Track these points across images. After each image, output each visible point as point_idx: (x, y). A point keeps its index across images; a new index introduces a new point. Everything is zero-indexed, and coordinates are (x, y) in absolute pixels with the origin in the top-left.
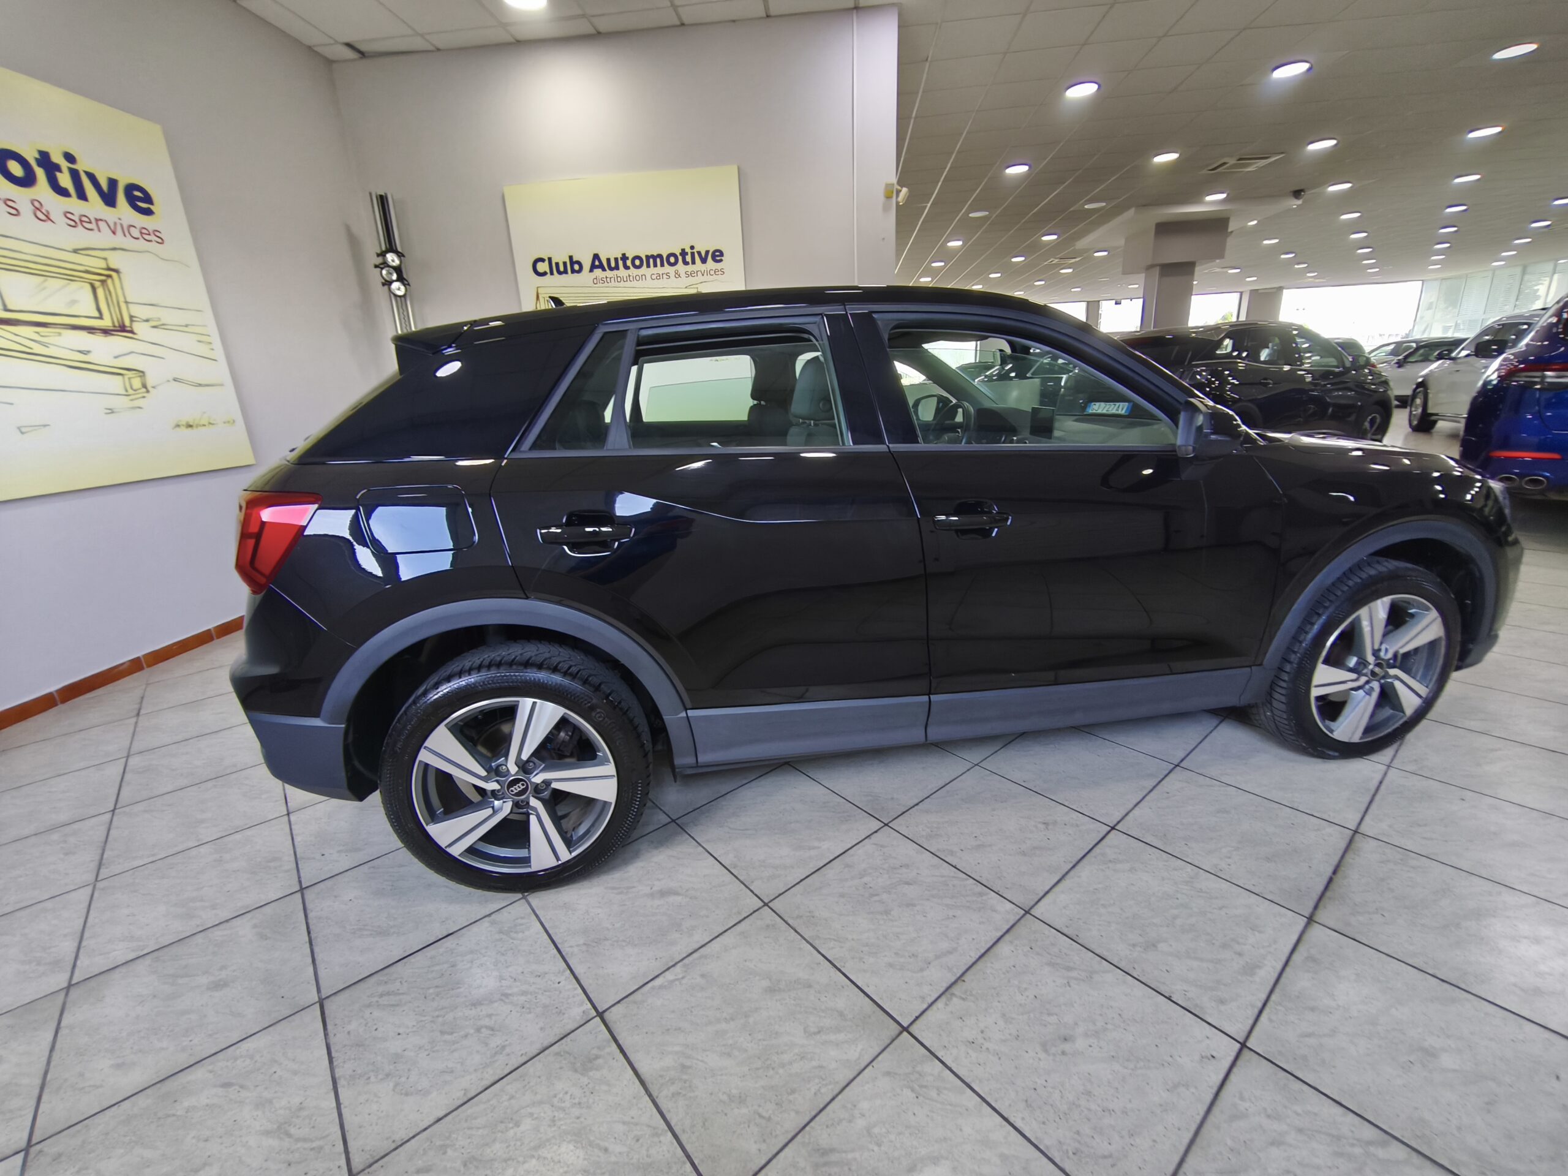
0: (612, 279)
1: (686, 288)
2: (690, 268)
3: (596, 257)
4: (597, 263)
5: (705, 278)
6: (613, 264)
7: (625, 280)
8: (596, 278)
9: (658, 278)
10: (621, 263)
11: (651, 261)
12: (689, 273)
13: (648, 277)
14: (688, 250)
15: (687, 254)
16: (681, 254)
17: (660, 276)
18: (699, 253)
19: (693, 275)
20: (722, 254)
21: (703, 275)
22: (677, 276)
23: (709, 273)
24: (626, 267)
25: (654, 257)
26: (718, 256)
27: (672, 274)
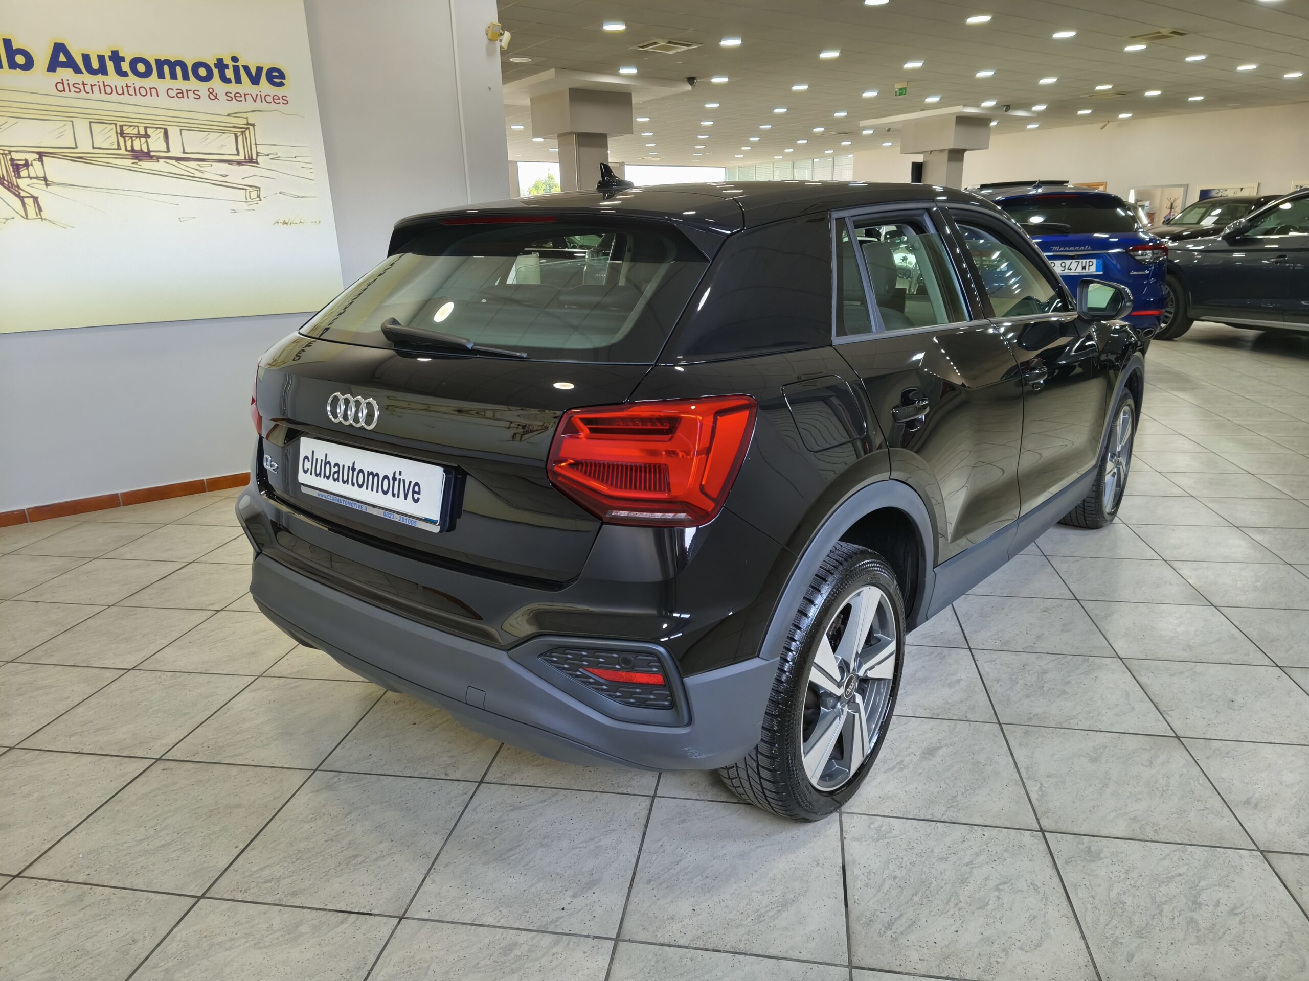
0: (96, 89)
1: (228, 115)
2: (233, 88)
3: (59, 48)
4: (62, 58)
5: (259, 105)
6: (95, 65)
7: (120, 91)
8: (63, 83)
9: (180, 95)
10: (110, 65)
11: (166, 68)
12: (232, 95)
13: (163, 92)
14: (228, 61)
15: (227, 67)
16: (216, 66)
17: (182, 93)
18: (246, 69)
19: (239, 99)
20: (282, 75)
21: (255, 101)
22: (212, 96)
23: (264, 99)
24: (121, 73)
25: (173, 65)
26: (276, 77)
27: (204, 93)
